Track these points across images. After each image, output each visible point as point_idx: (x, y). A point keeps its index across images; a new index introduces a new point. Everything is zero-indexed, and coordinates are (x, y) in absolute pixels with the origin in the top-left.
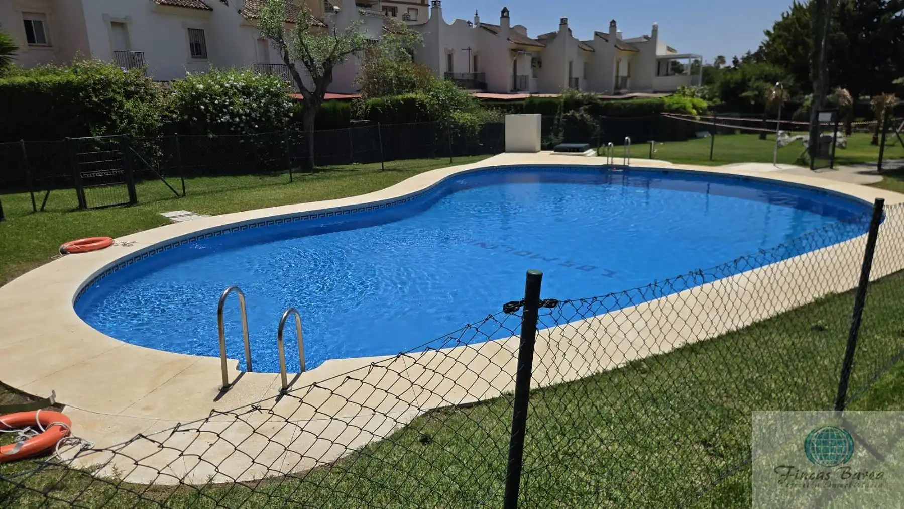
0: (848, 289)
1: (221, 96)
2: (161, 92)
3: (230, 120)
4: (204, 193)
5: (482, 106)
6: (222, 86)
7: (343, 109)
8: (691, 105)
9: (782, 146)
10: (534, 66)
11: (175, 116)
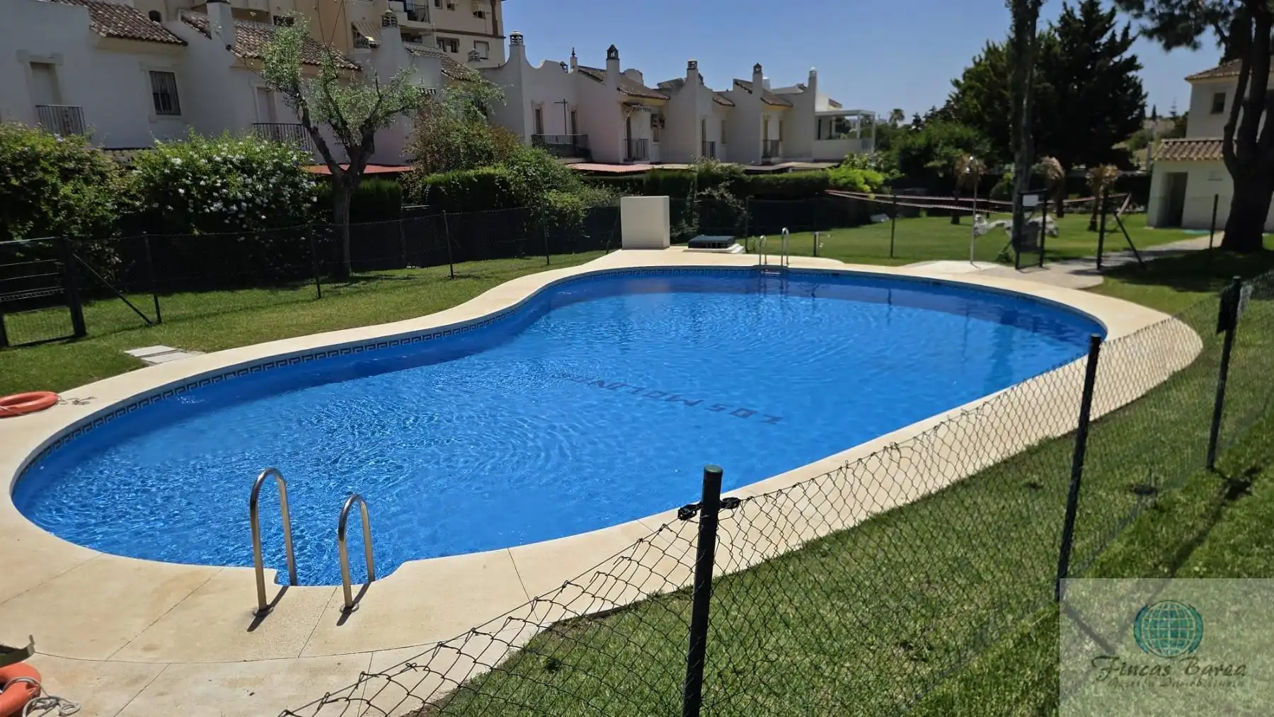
0: (1066, 432)
1: (208, 175)
2: (116, 169)
3: (224, 209)
4: (189, 318)
5: (586, 183)
6: (210, 160)
7: (390, 190)
8: (862, 180)
9: (979, 235)
10: (654, 126)
11: (138, 203)
